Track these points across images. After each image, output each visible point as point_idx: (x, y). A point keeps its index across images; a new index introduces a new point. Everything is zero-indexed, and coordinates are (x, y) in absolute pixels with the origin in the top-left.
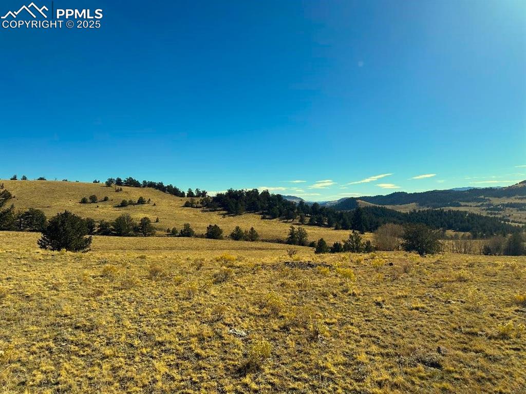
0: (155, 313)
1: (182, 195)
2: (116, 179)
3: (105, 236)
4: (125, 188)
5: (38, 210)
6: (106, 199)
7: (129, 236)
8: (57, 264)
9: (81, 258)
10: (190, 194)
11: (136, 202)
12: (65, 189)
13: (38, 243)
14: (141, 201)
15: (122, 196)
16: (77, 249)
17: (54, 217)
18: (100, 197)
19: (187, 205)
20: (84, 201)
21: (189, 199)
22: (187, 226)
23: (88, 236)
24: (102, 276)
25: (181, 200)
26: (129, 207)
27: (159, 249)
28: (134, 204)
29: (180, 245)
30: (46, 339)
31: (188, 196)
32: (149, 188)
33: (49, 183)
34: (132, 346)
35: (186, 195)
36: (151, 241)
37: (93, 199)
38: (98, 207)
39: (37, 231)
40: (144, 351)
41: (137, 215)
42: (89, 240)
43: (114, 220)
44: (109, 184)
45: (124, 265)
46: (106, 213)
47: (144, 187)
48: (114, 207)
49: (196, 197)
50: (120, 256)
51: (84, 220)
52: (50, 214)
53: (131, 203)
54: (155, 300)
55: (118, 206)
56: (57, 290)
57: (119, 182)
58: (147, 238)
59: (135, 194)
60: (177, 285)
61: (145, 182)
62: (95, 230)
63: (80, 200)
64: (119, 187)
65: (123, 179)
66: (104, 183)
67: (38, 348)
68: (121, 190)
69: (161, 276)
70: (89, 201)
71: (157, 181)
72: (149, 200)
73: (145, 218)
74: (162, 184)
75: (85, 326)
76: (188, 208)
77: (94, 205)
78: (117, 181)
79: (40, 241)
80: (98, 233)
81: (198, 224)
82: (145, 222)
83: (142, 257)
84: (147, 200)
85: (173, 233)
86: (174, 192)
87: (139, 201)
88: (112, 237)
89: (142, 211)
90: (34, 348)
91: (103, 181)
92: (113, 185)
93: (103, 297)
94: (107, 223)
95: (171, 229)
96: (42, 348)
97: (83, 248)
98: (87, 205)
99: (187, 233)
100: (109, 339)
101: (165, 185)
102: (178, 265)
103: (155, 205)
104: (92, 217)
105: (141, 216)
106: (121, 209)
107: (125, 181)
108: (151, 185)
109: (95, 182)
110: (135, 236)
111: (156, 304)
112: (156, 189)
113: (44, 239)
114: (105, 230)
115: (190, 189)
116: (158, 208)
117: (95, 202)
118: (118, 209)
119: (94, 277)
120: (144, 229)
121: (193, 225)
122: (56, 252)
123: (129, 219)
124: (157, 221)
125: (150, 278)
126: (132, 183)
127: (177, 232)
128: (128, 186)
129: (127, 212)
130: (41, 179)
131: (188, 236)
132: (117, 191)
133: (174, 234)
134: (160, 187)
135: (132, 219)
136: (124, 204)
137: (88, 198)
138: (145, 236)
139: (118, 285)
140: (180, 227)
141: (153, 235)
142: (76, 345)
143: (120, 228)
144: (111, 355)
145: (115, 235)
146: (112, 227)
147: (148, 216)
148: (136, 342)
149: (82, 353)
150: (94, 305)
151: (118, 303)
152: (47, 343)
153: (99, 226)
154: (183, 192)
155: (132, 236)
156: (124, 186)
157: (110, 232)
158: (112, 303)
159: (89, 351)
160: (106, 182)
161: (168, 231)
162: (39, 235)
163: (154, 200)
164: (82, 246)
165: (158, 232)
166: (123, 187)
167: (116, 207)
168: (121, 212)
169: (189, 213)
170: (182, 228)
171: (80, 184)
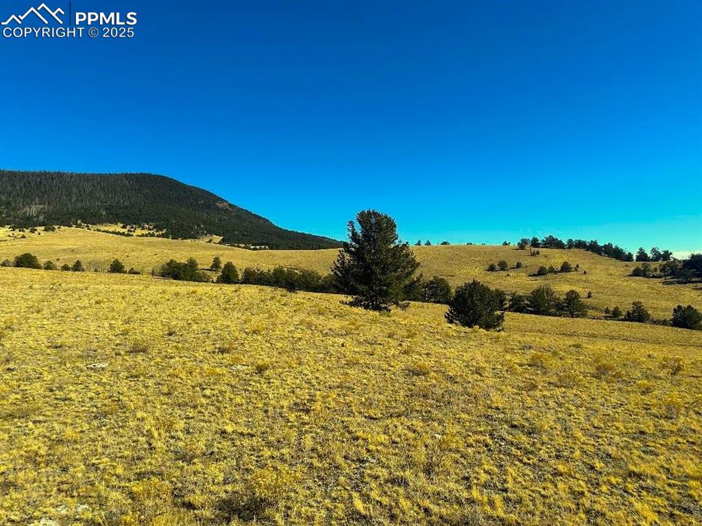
0: (617, 428)
1: (629, 258)
2: (531, 239)
3: (518, 313)
4: (543, 251)
5: (443, 279)
6: (519, 266)
7: (550, 315)
8: (472, 343)
9: (498, 338)
10: (642, 257)
11: (559, 268)
12: (470, 254)
13: (446, 317)
14: (566, 268)
15: (540, 262)
16: (488, 327)
17: (461, 287)
18: (511, 262)
19: (636, 273)
20: (492, 269)
21: (640, 264)
22: (637, 305)
23: (499, 313)
24: (530, 365)
25: (627, 266)
26: (549, 276)
27: (594, 336)
28: (556, 273)
29: (627, 334)
30: (481, 432)
31: (637, 260)
32: (576, 250)
33: (452, 247)
34: (592, 468)
35: (634, 258)
36: (580, 324)
37: (503, 266)
38: (508, 275)
39: (442, 303)
40: (613, 480)
41: (561, 288)
42: (501, 318)
43: (529, 293)
44: (522, 245)
45: (555, 354)
46: (518, 283)
47: (569, 248)
48: (530, 276)
49: (652, 260)
50: (546, 341)
51: (492, 291)
52: (455, 284)
53: (552, 270)
54: (614, 410)
55: (534, 275)
56: (481, 375)
57: (535, 243)
58: (575, 319)
59: (556, 258)
60: (643, 393)
61: (570, 241)
62: (506, 304)
63: (487, 267)
64: (536, 249)
65: (541, 238)
66: (516, 244)
67: (474, 441)
68: (538, 253)
69: (614, 376)
70: (498, 267)
71: (588, 239)
72: (578, 266)
73: (572, 292)
74: (596, 243)
75: (524, 427)
76: (637, 278)
77: (504, 273)
78: (532, 241)
79: (448, 314)
80: (509, 309)
81: (656, 303)
82: (572, 297)
83: (577, 346)
84: (573, 266)
85: (615, 315)
86: (616, 254)
87: (562, 267)
88: (527, 316)
89: (567, 281)
90: (471, 440)
91: (514, 243)
92: (528, 247)
93: (538, 393)
94: (520, 297)
95: (611, 309)
96: (478, 441)
97: (495, 327)
98: (495, 274)
99: (638, 315)
100: (558, 451)
101: (601, 243)
102: (636, 363)
103: (585, 273)
104: (502, 289)
105: (566, 288)
106: (538, 278)
107: (543, 241)
108: (580, 245)
109: (505, 244)
110: (558, 316)
111: (616, 416)
112: (587, 250)
113: (451, 312)
114: (518, 306)
115: (641, 249)
116: (590, 278)
117: (504, 270)
118: (534, 278)
119: (521, 365)
120: (571, 306)
121: (648, 304)
122: (467, 329)
123: (549, 292)
124: (589, 296)
125: (598, 377)
126: (553, 243)
127: (620, 314)
128: (547, 247)
129: (547, 282)
130: (445, 243)
131: (640, 321)
132: (533, 254)
133: (615, 317)
134: (593, 248)
135: (554, 292)
136: (541, 272)
137: (496, 265)
138: (572, 317)
139: (554, 379)
140: (626, 306)
141: (584, 315)
142: (518, 449)
143: (538, 304)
144: (566, 473)
145: (531, 312)
146: (527, 302)
147: (574, 288)
148: (599, 465)
149: (527, 461)
150: (529, 402)
151: (560, 405)
152: (484, 438)
153: (511, 300)
154: (630, 253)
155: (554, 315)
156: (542, 247)
157: (524, 308)
158: (552, 404)
159: (535, 459)
160: (519, 244)
161: (607, 311)
162: (445, 308)
163: (583, 267)
164: (492, 324)
165: (590, 312)
166: (540, 250)
167: (531, 276)
168: (538, 283)
169: (640, 284)
170: (630, 308)
171: (487, 248)
